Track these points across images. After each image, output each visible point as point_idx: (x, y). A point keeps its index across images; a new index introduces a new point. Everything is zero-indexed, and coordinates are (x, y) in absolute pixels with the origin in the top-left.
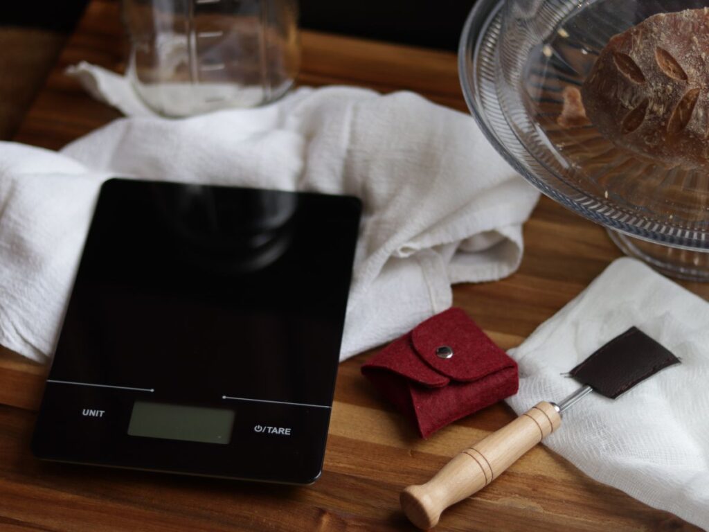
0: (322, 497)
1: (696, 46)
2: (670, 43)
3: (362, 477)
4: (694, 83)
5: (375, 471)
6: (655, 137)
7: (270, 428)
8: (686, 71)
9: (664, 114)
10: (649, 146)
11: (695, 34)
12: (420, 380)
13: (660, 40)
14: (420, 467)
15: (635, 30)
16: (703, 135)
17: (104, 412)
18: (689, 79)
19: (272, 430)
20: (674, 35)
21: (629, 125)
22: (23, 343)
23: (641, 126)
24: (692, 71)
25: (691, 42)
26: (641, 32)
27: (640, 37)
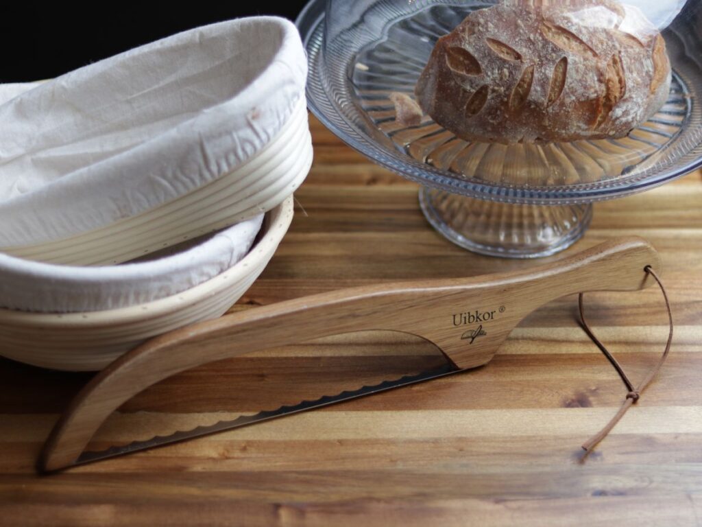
1: (523, 30)
2: (498, 31)
4: (528, 61)
6: (498, 115)
8: (519, 52)
9: (505, 91)
10: (493, 124)
11: (519, 18)
13: (488, 31)
15: (461, 28)
16: (543, 102)
18: (523, 57)
20: (501, 23)
21: (472, 108)
23: (485, 106)
24: (524, 50)
25: (517, 26)
26: (467, 29)
27: (467, 33)
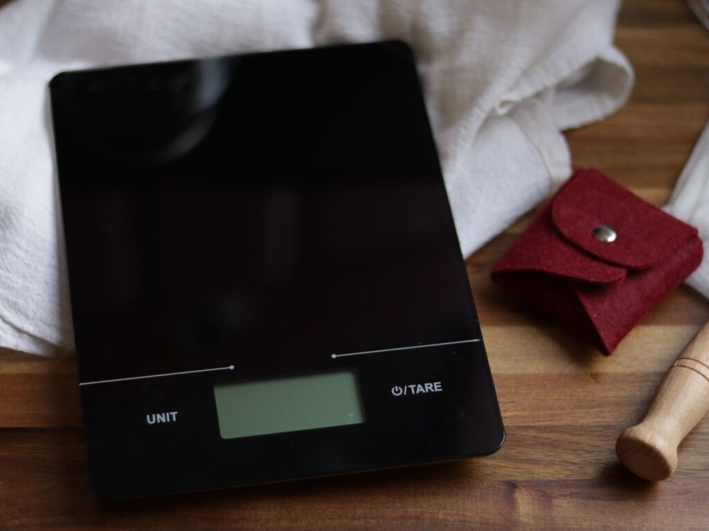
0: (504, 464)
3: (543, 424)
5: (556, 412)
7: (412, 387)
12: (592, 279)
14: (611, 394)
17: (177, 413)
19: (415, 389)
22: (16, 334)
